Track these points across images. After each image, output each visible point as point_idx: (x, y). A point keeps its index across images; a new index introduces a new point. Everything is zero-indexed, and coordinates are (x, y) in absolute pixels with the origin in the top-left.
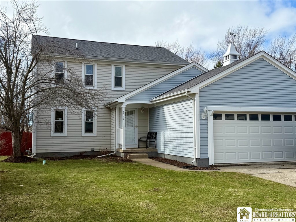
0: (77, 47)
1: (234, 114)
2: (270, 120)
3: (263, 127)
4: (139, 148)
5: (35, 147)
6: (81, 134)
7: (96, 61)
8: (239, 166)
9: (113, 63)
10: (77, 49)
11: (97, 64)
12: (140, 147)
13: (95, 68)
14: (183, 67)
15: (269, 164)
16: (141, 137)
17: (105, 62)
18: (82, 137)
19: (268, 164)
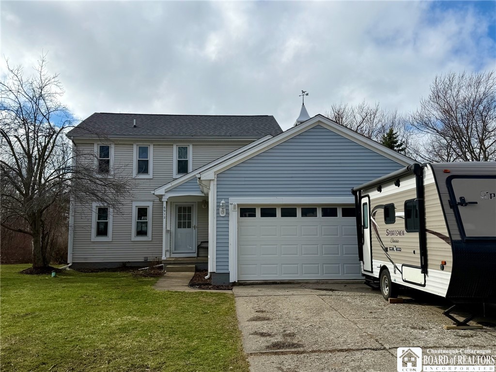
0: (135, 124)
1: (276, 208)
2: (337, 216)
3: (325, 227)
4: (198, 256)
5: (71, 255)
6: (130, 238)
7: (151, 142)
8: (278, 284)
9: (175, 142)
10: (135, 126)
11: (154, 145)
12: (200, 255)
13: (151, 150)
14: (254, 141)
15: (332, 282)
16: (202, 242)
17: (164, 142)
18: (132, 243)
19: (329, 282)
